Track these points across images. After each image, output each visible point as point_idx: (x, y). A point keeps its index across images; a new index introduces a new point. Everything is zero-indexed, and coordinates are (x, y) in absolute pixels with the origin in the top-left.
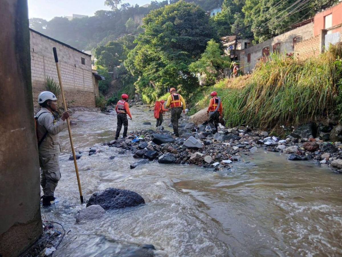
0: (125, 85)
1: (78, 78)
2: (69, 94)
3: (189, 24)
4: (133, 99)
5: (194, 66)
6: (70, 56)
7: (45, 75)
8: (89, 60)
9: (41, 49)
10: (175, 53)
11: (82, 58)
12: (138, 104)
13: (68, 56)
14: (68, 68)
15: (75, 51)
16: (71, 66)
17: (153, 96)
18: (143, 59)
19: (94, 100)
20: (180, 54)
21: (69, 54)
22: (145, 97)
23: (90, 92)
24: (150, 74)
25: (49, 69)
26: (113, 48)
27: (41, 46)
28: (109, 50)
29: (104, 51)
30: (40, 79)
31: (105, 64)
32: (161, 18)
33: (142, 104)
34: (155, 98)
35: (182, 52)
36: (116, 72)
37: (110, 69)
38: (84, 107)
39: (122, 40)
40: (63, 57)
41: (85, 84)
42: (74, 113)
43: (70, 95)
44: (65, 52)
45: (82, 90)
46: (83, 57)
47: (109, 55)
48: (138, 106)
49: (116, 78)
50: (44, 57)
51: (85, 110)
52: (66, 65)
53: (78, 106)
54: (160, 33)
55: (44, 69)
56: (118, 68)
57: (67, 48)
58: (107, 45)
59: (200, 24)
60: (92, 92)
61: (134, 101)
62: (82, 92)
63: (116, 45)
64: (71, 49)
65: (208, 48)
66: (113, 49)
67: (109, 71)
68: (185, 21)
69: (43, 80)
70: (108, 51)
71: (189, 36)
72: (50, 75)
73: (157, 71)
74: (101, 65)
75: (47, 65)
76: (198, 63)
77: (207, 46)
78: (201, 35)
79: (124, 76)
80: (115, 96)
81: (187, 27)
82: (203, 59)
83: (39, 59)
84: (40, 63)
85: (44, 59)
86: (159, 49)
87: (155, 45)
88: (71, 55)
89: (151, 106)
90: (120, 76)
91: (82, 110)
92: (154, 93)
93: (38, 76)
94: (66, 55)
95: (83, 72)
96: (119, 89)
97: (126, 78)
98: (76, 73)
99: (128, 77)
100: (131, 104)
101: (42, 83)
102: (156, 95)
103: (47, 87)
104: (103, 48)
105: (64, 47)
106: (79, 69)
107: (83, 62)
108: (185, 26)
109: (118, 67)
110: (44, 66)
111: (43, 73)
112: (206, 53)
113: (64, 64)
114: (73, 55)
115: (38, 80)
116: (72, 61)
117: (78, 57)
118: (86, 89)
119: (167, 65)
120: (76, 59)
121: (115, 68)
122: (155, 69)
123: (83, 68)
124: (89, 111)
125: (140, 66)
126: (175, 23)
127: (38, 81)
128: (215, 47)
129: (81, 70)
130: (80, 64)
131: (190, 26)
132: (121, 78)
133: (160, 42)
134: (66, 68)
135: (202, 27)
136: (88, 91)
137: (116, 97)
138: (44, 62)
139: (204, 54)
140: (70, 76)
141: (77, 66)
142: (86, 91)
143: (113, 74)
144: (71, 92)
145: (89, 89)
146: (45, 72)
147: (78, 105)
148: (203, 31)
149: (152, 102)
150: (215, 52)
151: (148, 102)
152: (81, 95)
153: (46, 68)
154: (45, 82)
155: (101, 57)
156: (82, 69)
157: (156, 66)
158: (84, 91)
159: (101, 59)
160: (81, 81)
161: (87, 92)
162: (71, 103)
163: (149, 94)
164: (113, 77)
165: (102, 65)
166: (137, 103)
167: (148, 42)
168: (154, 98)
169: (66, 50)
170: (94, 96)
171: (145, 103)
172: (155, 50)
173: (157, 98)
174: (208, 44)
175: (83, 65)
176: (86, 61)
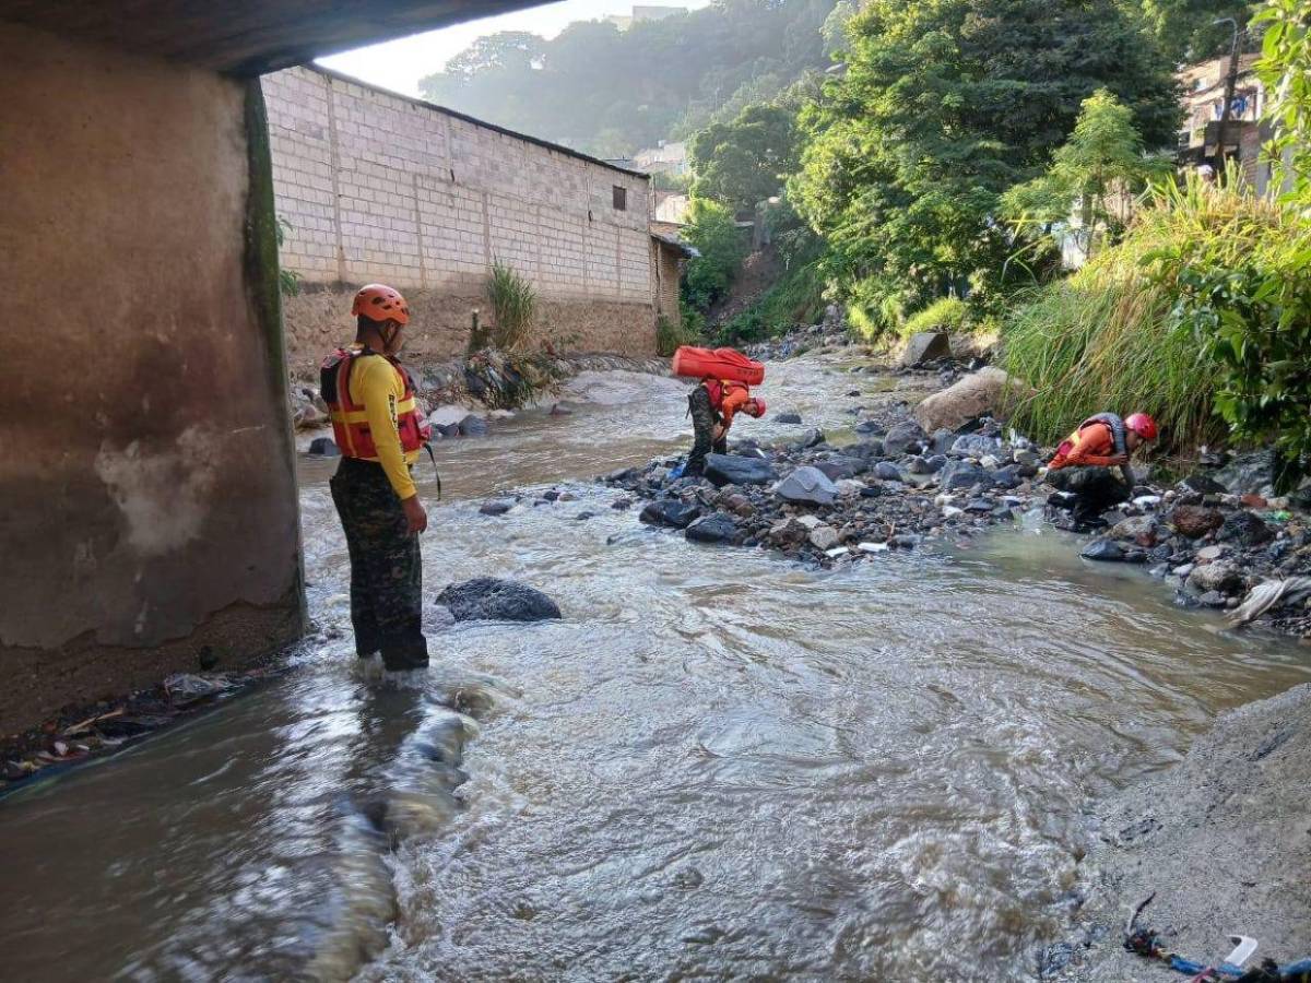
0: (794, 270)
1: (598, 259)
2: (564, 313)
3: (1023, 31)
4: (819, 321)
5: (1021, 199)
6: (574, 187)
7: (487, 254)
8: (640, 192)
9: (478, 172)
10: (955, 150)
11: (615, 187)
12: (833, 342)
13: (567, 184)
14: (567, 227)
15: (592, 167)
16: (575, 220)
17: (885, 311)
18: (833, 177)
19: (652, 332)
20: (974, 150)
21: (569, 178)
22: (857, 315)
23: (639, 305)
24: (854, 234)
25: (502, 232)
26: (756, 129)
27: (476, 162)
28: (744, 137)
29: (725, 144)
30: (473, 269)
31: (727, 192)
32: (916, 14)
33: (846, 343)
34: (895, 317)
35: (981, 144)
36: (763, 222)
37: (742, 209)
38: (617, 356)
39: (795, 95)
40: (549, 191)
41: (623, 278)
42: (576, 376)
43: (570, 319)
44: (556, 174)
45: (614, 299)
46: (619, 185)
47: (742, 158)
48: (829, 352)
49: (763, 245)
50: (484, 195)
51: (614, 367)
52: (559, 215)
53: (594, 353)
54: (900, 76)
55: (486, 234)
56: (771, 206)
57: (564, 157)
58: (735, 121)
59: (1067, 29)
60: (647, 302)
61: (820, 331)
62: (610, 307)
63: (771, 117)
64: (577, 162)
65: (1085, 127)
66: (756, 133)
67: (740, 218)
68: (1007, 18)
69: (483, 270)
70: (740, 141)
71: (1021, 79)
72: (504, 253)
73: (883, 219)
74: (711, 199)
75: (496, 222)
76: (1039, 184)
77: (1078, 119)
78: (1067, 71)
79: (791, 234)
80: (752, 312)
81: (1013, 40)
82: (1061, 169)
83: (470, 205)
84: (474, 217)
85: (485, 205)
86: (894, 137)
87: (883, 121)
88: (577, 179)
89: (874, 353)
90: (776, 235)
91: (606, 365)
92: (892, 299)
93: (468, 258)
94: (561, 184)
95: (619, 235)
96: (771, 283)
97: (800, 241)
98: (592, 241)
99: (806, 238)
100: (806, 343)
101: (479, 280)
102: (899, 308)
103: (492, 296)
104: (721, 133)
105: (555, 154)
106: (605, 227)
107: (619, 201)
108: (1007, 40)
109: (773, 200)
110: (487, 226)
111: (481, 250)
112: (1074, 147)
113: (552, 214)
114: (584, 181)
115: (466, 270)
116: (579, 203)
117: (601, 187)
118: (625, 293)
119: (915, 199)
120: (596, 192)
121: (762, 204)
122: (875, 212)
123: (617, 221)
124: (629, 370)
125: (825, 202)
126: (963, 31)
127: (468, 274)
128: (1109, 119)
129: (611, 228)
130: (609, 210)
131: (1030, 39)
132: (781, 242)
133: (906, 106)
134: (559, 225)
135: (1074, 39)
136: (632, 301)
137: (757, 315)
138: (485, 211)
139: (1066, 149)
140: (570, 254)
141: (595, 216)
142: (624, 300)
143: (751, 229)
144: (571, 307)
145: (636, 295)
146: (487, 245)
147: (592, 350)
148: (1079, 56)
149: (884, 336)
150: (1108, 139)
151: (868, 335)
152: (606, 313)
153: (492, 232)
154: (486, 275)
155: (711, 166)
156: (616, 225)
157: (878, 204)
158: (620, 300)
159: (713, 176)
160: (608, 268)
161: (629, 304)
162: (570, 342)
163: (873, 304)
164: (751, 239)
165: (714, 198)
166: (828, 339)
167: (854, 110)
168: (890, 319)
169: (559, 165)
170: (653, 319)
171: (858, 337)
172: (885, 137)
173: (900, 318)
174: (1082, 108)
175: (619, 212)
176: (630, 195)
